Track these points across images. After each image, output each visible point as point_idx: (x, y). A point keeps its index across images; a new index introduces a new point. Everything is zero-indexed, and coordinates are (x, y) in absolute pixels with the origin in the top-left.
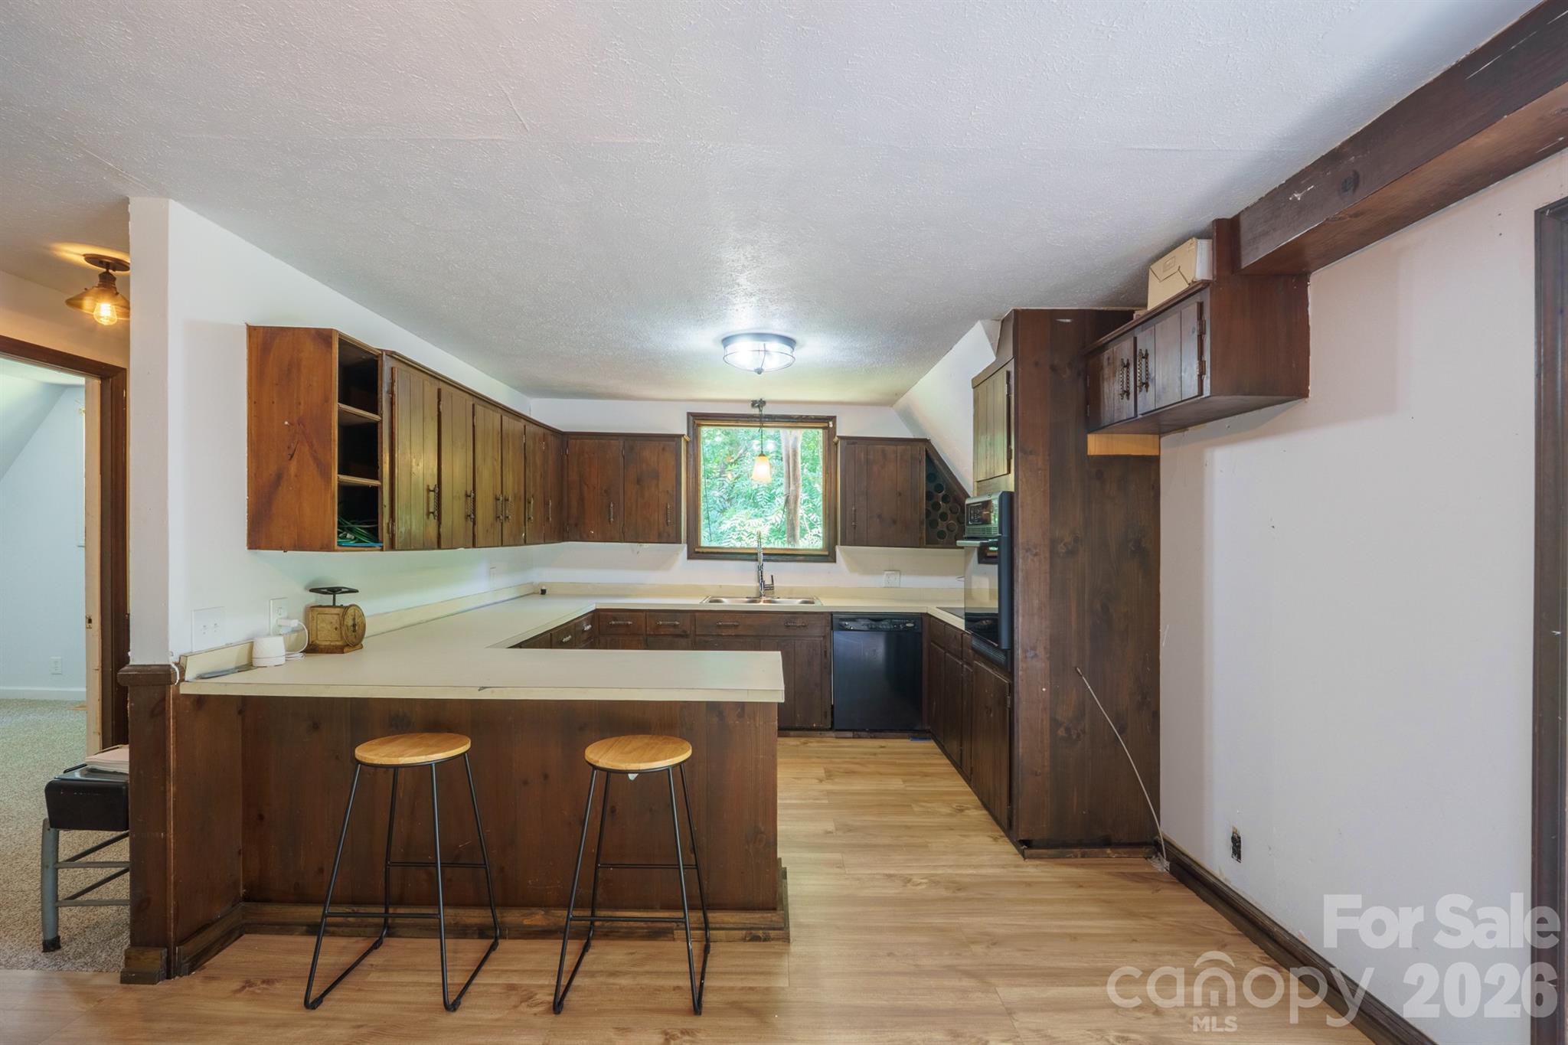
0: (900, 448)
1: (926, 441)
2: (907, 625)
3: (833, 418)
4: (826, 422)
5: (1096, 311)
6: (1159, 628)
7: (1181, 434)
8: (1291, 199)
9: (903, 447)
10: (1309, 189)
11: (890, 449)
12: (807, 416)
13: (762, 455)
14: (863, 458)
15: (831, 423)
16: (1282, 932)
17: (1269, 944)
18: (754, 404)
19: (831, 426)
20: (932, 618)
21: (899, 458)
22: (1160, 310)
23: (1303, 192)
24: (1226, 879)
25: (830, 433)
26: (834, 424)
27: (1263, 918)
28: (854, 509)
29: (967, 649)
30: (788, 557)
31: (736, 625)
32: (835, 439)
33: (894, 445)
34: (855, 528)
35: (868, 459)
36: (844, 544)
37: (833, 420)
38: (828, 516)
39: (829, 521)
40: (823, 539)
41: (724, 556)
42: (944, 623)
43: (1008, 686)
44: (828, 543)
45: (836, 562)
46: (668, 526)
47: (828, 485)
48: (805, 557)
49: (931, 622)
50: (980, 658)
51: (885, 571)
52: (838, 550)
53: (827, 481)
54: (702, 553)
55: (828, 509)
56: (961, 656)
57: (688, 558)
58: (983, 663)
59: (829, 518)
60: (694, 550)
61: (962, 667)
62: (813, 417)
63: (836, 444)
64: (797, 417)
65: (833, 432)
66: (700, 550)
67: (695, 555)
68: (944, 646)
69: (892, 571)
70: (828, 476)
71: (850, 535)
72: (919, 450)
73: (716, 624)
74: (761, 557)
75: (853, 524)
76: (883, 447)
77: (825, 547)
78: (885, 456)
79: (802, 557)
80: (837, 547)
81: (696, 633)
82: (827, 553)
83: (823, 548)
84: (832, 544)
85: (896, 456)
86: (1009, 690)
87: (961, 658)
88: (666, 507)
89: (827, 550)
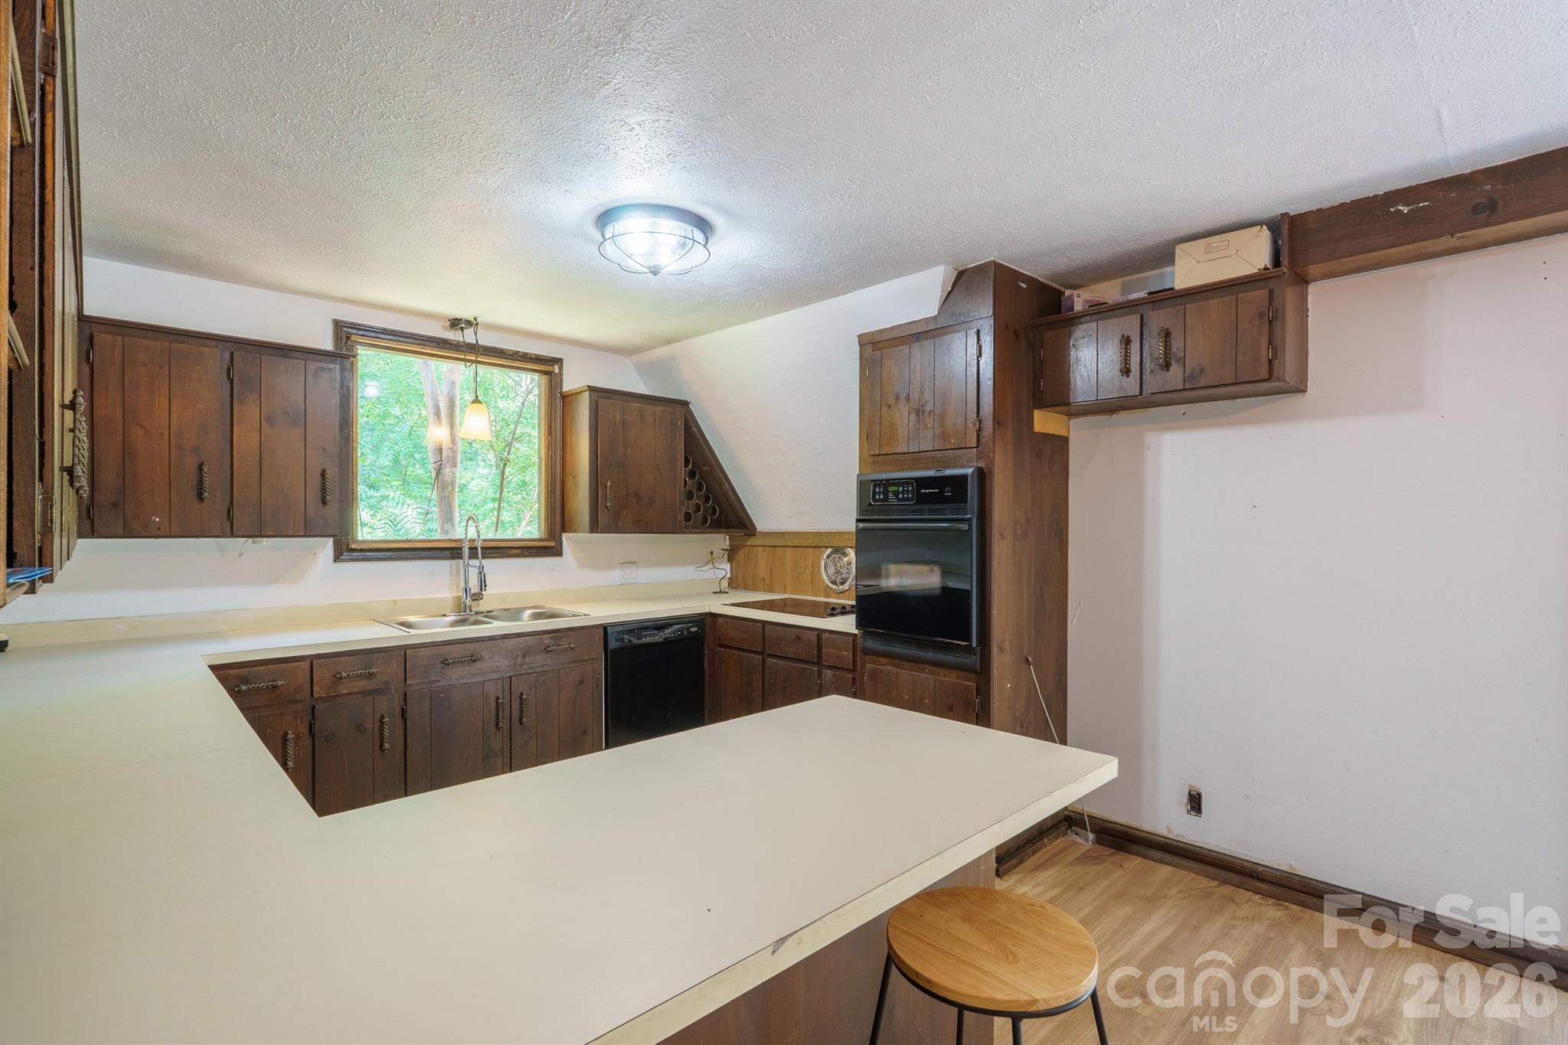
0: (659, 409)
1: (684, 404)
2: (691, 630)
3: (558, 361)
4: (547, 366)
5: (1040, 282)
6: (1067, 607)
7: (1107, 417)
8: (1392, 210)
9: (662, 408)
10: (1421, 205)
11: (649, 408)
12: (526, 353)
13: (476, 401)
14: (618, 418)
15: (556, 367)
16: (1268, 869)
17: (1259, 884)
18: (455, 323)
19: (557, 371)
20: (720, 620)
21: (657, 422)
22: (1194, 291)
23: (1412, 207)
24: (1177, 836)
25: (554, 382)
26: (561, 368)
27: (1241, 862)
28: (609, 484)
29: (835, 651)
30: (498, 551)
31: (473, 659)
32: (564, 390)
33: (652, 405)
34: (609, 510)
35: (624, 420)
36: (575, 531)
37: (559, 363)
38: (551, 494)
39: (553, 500)
40: (543, 526)
41: (399, 553)
42: (764, 623)
43: (975, 688)
44: (551, 531)
45: (562, 555)
46: (327, 506)
47: (552, 451)
48: (521, 550)
49: (718, 623)
50: (883, 660)
51: (620, 564)
52: (566, 539)
53: (550, 446)
54: (362, 550)
55: (552, 483)
56: (815, 661)
57: (335, 561)
58: (892, 665)
59: (553, 496)
60: (345, 547)
61: (819, 673)
62: (533, 356)
63: (564, 397)
64: (511, 353)
65: (559, 381)
66: (353, 546)
67: (346, 555)
68: (761, 651)
69: (628, 563)
70: (552, 439)
71: (603, 519)
72: (678, 413)
73: (442, 662)
74: (466, 552)
75: (608, 504)
76: (640, 407)
77: (547, 537)
78: (642, 417)
79: (517, 551)
80: (565, 536)
81: (408, 683)
82: (552, 544)
83: (543, 537)
84: (557, 532)
85: (655, 420)
86: (977, 692)
87: (815, 663)
88: (323, 475)
89: (550, 541)
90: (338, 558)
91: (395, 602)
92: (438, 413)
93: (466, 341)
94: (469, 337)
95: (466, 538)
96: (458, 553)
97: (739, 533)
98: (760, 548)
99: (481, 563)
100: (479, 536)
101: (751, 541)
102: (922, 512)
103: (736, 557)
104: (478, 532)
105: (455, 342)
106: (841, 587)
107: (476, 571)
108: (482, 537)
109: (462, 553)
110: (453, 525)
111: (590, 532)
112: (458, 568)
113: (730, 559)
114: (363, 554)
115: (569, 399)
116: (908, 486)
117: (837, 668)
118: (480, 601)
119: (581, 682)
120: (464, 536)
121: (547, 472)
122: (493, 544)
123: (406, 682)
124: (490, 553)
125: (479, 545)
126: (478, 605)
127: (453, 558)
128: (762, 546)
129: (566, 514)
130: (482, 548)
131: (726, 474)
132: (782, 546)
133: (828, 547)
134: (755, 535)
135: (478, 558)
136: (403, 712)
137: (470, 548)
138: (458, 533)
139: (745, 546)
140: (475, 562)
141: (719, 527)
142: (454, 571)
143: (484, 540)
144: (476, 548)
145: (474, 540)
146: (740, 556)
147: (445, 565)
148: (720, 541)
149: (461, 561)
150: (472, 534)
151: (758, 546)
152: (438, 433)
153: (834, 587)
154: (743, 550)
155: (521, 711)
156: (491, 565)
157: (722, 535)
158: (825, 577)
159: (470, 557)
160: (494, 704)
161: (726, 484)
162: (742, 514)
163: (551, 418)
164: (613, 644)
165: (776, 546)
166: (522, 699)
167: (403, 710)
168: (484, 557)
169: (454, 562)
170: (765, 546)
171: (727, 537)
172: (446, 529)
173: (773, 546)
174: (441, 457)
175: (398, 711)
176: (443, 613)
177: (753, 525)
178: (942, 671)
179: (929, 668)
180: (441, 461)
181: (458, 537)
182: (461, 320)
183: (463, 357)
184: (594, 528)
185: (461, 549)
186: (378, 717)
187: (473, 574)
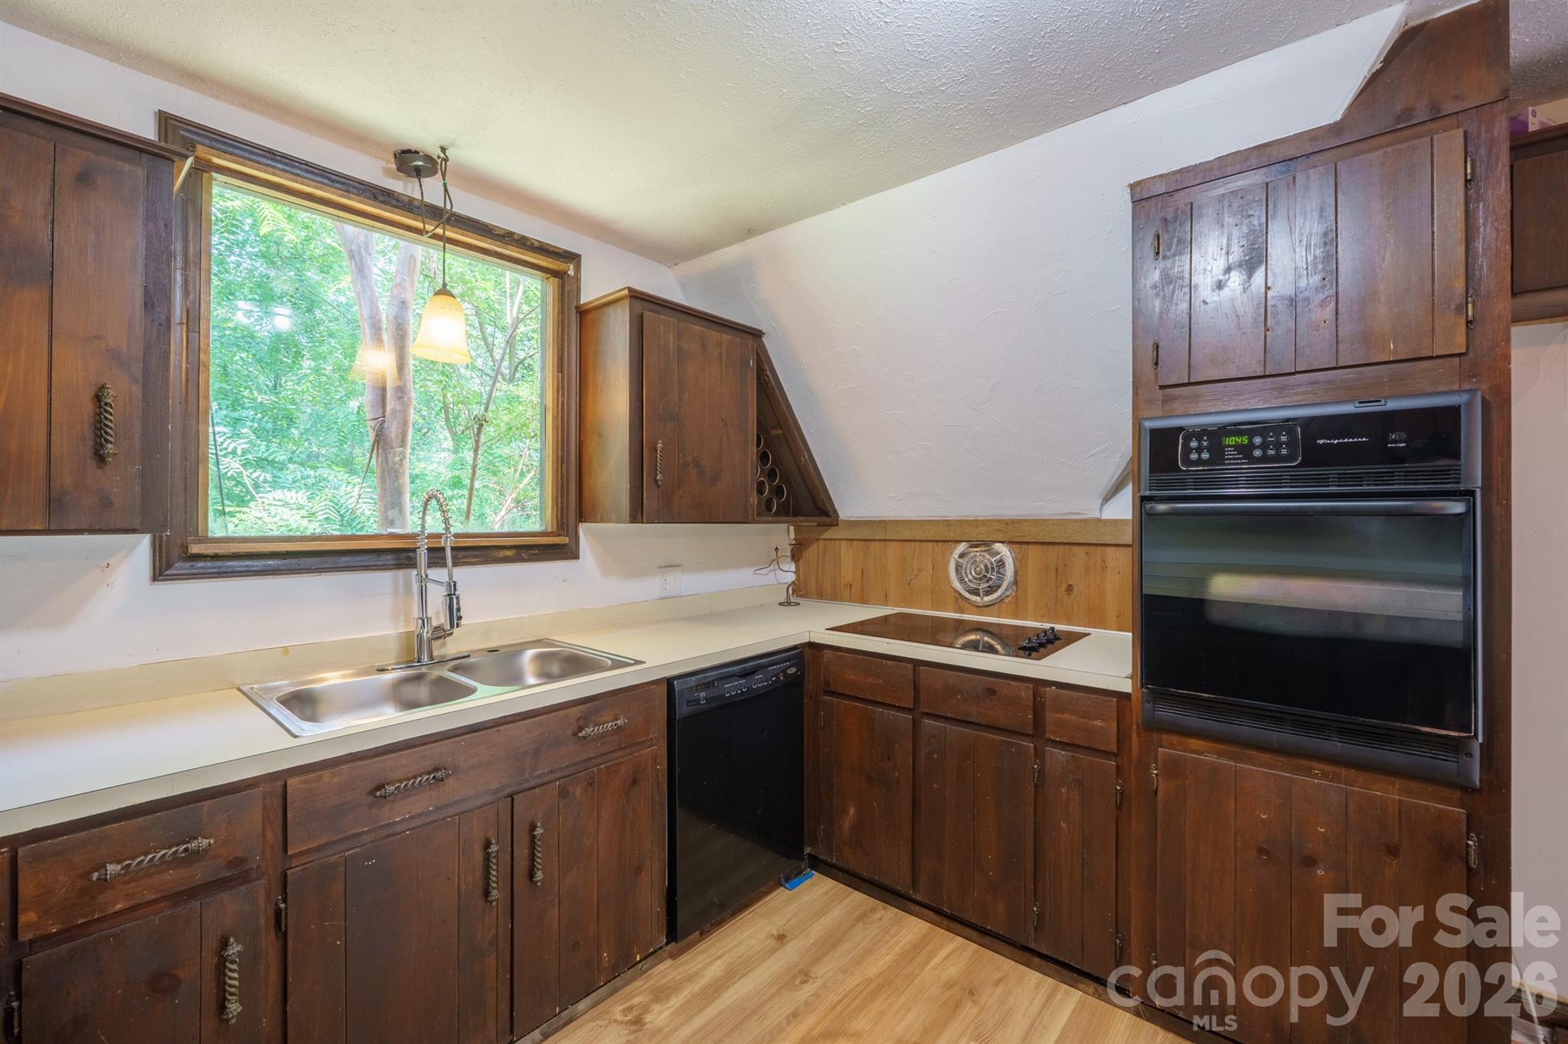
0: (726, 338)
1: (757, 335)
3: (573, 258)
4: (557, 263)
9: (729, 337)
11: (712, 335)
12: (524, 238)
13: (443, 290)
14: (671, 343)
15: (571, 265)
18: (407, 161)
19: (571, 272)
20: (828, 654)
21: (723, 356)
25: (567, 289)
26: (578, 269)
28: (660, 446)
29: (1074, 718)
30: (476, 553)
31: (438, 774)
32: (582, 302)
33: (718, 331)
34: (659, 487)
35: (679, 348)
36: (602, 520)
37: (575, 261)
38: (562, 463)
39: (564, 472)
40: (549, 511)
41: (294, 561)
42: (917, 663)
43: (1464, 817)
44: (562, 519)
45: (578, 558)
46: (107, 468)
47: (563, 396)
48: (515, 551)
49: (825, 660)
50: (1195, 743)
51: (659, 567)
52: (585, 535)
53: (561, 388)
54: (216, 557)
55: (563, 445)
56: (1030, 730)
57: (155, 579)
58: (1220, 754)
59: (564, 466)
60: (176, 552)
61: (1039, 754)
62: (536, 244)
63: (583, 313)
64: (502, 232)
65: (575, 289)
66: (195, 549)
67: (180, 567)
68: (911, 707)
69: (670, 566)
70: (563, 378)
71: (650, 501)
72: (750, 348)
73: (372, 792)
74: (422, 557)
75: (659, 477)
76: (701, 332)
77: (555, 529)
78: (704, 347)
79: (509, 553)
80: (583, 528)
81: (289, 853)
82: (565, 540)
83: (550, 530)
84: (571, 524)
85: (721, 353)
86: (1468, 826)
87: (1028, 735)
88: (98, 398)
89: (560, 535)
90: (161, 571)
91: (286, 650)
92: (376, 329)
93: (425, 200)
94: (431, 191)
95: (423, 532)
96: (409, 558)
97: (808, 523)
98: (844, 544)
99: (450, 576)
100: (447, 529)
101: (830, 534)
102: (1323, 480)
103: (804, 554)
104: (446, 521)
105: (407, 199)
106: (987, 599)
107: (443, 591)
108: (453, 530)
109: (416, 558)
110: (401, 510)
111: (631, 522)
112: (408, 584)
113: (795, 557)
114: (219, 564)
115: (591, 316)
116: (1278, 435)
117: (1079, 746)
118: (448, 639)
119: (635, 782)
120: (419, 529)
121: (555, 428)
122: (469, 542)
123: (285, 850)
124: (464, 557)
125: (448, 544)
126: (444, 645)
127: (398, 566)
128: (847, 540)
129: (586, 493)
130: (453, 549)
131: (804, 437)
132: (880, 540)
133: (961, 541)
134: (837, 525)
135: (444, 565)
136: (279, 919)
137: (430, 550)
138: (411, 524)
139: (819, 540)
140: (439, 574)
141: (787, 514)
142: (402, 588)
143: (456, 536)
144: (443, 549)
145: (438, 536)
146: (812, 553)
147: (385, 579)
148: (783, 534)
149: (414, 572)
150: (434, 523)
151: (840, 540)
152: (377, 361)
153: (974, 598)
154: (815, 545)
155: (532, 856)
156: (467, 576)
157: (784, 526)
158: (957, 585)
159: (431, 564)
160: (478, 856)
161: (806, 454)
162: (823, 497)
163: (563, 344)
164: (682, 710)
165: (870, 540)
166: (534, 837)
167: (278, 913)
168: (455, 564)
169: (401, 573)
170: (852, 540)
171: (792, 528)
172: (391, 518)
173: (866, 540)
174: (384, 412)
175: (264, 920)
176: (379, 664)
177: (835, 511)
178: (1362, 777)
179: (1318, 767)
180: (384, 417)
181: (409, 530)
182: (416, 152)
183: (420, 225)
184: (638, 514)
185: (414, 550)
186: (211, 943)
187: (437, 598)
